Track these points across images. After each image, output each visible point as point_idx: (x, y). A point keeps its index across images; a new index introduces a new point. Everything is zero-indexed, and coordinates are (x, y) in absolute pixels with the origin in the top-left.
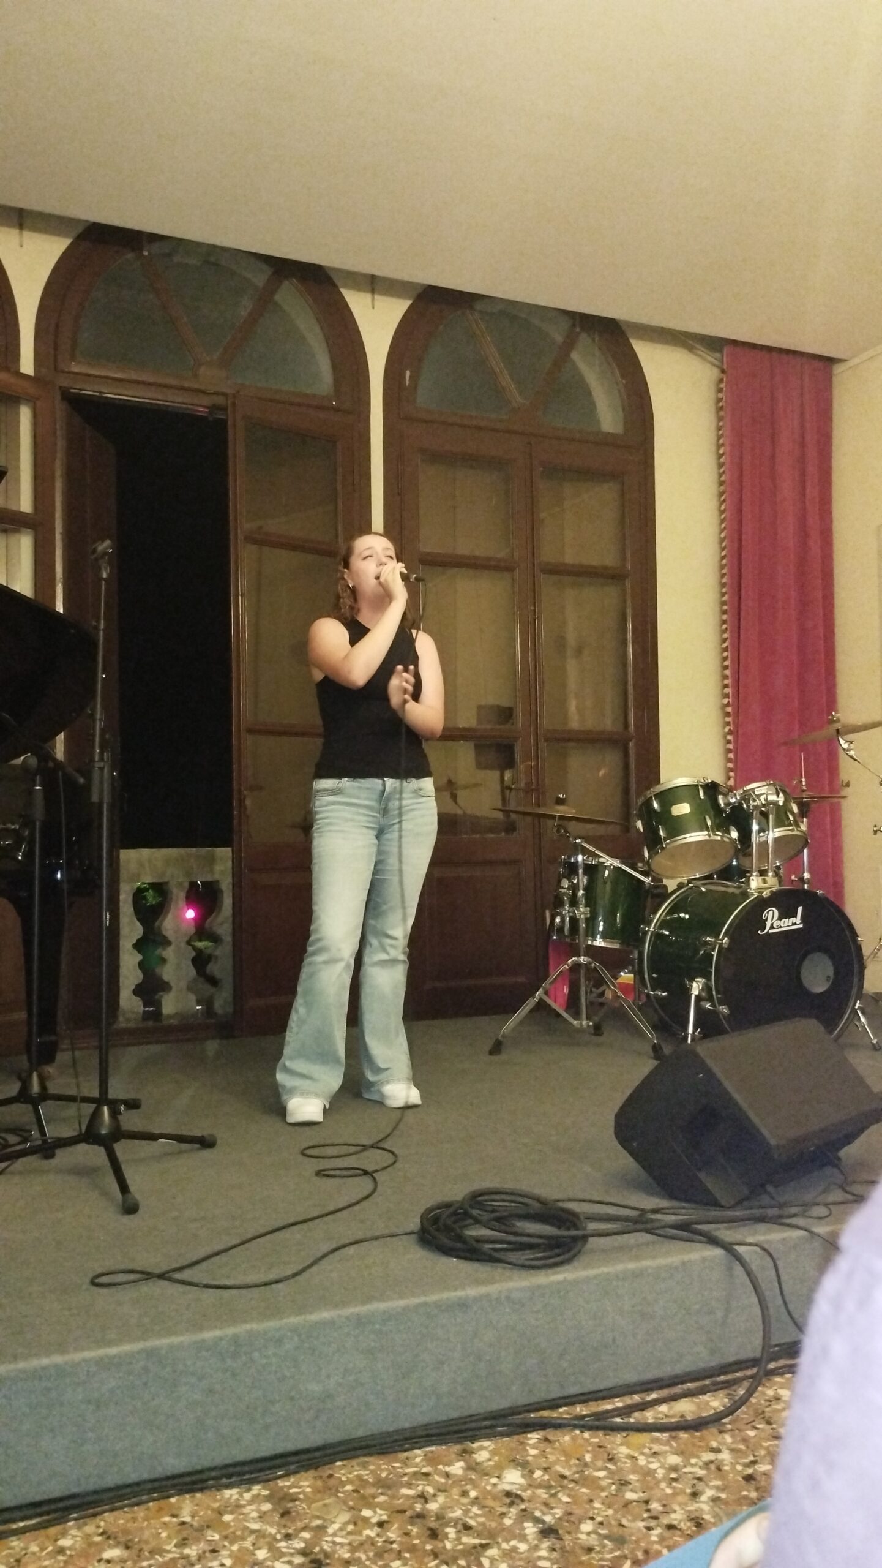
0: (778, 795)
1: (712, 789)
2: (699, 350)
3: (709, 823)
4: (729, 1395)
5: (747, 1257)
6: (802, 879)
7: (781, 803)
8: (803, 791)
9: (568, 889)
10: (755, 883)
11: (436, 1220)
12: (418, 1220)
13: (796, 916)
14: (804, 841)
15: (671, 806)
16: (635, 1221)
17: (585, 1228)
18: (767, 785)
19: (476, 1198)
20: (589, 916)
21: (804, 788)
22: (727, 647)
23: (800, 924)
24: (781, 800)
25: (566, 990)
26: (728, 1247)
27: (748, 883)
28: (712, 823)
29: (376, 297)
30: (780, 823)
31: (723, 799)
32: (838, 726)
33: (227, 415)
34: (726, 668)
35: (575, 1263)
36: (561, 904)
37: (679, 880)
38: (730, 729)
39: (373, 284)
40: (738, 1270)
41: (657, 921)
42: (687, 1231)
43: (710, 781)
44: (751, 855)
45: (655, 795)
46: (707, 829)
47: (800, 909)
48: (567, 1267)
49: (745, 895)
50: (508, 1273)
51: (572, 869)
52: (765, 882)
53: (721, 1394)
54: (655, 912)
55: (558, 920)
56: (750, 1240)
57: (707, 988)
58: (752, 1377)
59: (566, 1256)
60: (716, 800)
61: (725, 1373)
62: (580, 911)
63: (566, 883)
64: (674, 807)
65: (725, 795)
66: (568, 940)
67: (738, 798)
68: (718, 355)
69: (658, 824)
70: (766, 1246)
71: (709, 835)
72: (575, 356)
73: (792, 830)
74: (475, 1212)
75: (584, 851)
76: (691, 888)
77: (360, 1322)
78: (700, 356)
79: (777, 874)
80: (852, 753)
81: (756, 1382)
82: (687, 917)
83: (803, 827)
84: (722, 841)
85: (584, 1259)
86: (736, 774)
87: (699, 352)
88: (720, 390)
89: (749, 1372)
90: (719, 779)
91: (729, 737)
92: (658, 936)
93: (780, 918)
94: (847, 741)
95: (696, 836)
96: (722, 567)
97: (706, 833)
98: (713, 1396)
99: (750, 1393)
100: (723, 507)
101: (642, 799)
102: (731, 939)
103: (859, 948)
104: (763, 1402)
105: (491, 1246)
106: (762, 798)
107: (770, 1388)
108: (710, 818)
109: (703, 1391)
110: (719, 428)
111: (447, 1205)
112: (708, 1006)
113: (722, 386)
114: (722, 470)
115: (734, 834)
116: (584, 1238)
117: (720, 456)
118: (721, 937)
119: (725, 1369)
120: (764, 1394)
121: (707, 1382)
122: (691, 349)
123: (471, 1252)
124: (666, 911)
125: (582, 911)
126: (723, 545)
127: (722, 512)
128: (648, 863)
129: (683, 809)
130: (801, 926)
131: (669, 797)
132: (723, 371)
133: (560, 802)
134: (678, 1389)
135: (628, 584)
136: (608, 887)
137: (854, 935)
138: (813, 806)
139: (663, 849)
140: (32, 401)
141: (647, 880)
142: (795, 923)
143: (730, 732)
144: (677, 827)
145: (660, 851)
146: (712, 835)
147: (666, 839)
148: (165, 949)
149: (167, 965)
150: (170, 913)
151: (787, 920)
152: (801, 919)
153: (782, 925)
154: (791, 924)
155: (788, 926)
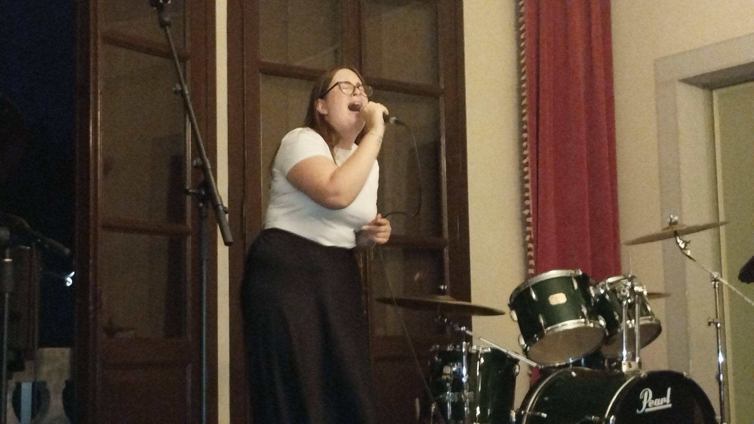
1: (583, 281)
3: (585, 311)
7: (645, 294)
9: (451, 375)
10: (626, 366)
13: (665, 395)
15: (548, 296)
23: (670, 403)
27: (621, 367)
28: (587, 311)
31: (593, 290)
36: (444, 390)
44: (620, 339)
45: (533, 286)
46: (583, 317)
47: (669, 390)
51: (455, 357)
60: (588, 290)
62: (464, 396)
64: (551, 297)
65: (595, 286)
67: (608, 288)
69: (537, 311)
71: (585, 322)
75: (468, 339)
80: (689, 252)
84: (594, 328)
93: (654, 398)
94: (683, 242)
95: (570, 324)
97: (583, 320)
108: (584, 306)
115: (603, 322)
118: (606, 416)
129: (559, 299)
130: (670, 406)
131: (546, 286)
133: (442, 293)
135: (442, 102)
137: (713, 414)
139: (542, 336)
142: (665, 401)
144: (555, 315)
145: (537, 339)
146: (588, 322)
147: (546, 326)
151: (659, 399)
152: (671, 398)
153: (655, 404)
154: (662, 403)
155: (660, 405)
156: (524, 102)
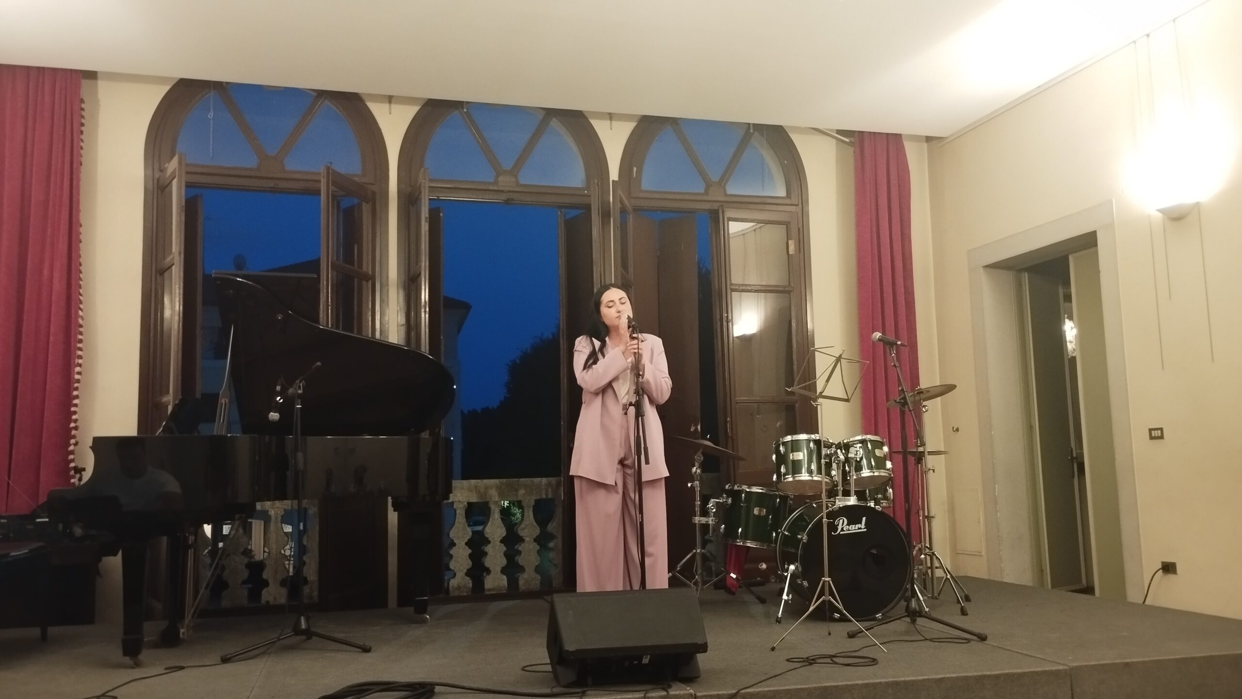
10: (839, 501)
13: (861, 523)
23: (864, 528)
27: (836, 500)
29: (613, 123)
39: (612, 117)
47: (864, 519)
79: (857, 495)
93: (848, 524)
102: (810, 537)
108: (814, 464)
112: (799, 581)
130: (865, 530)
131: (792, 446)
142: (860, 527)
148: (486, 546)
149: (488, 556)
150: (490, 522)
151: (855, 525)
153: (850, 529)
154: (857, 528)
155: (855, 530)
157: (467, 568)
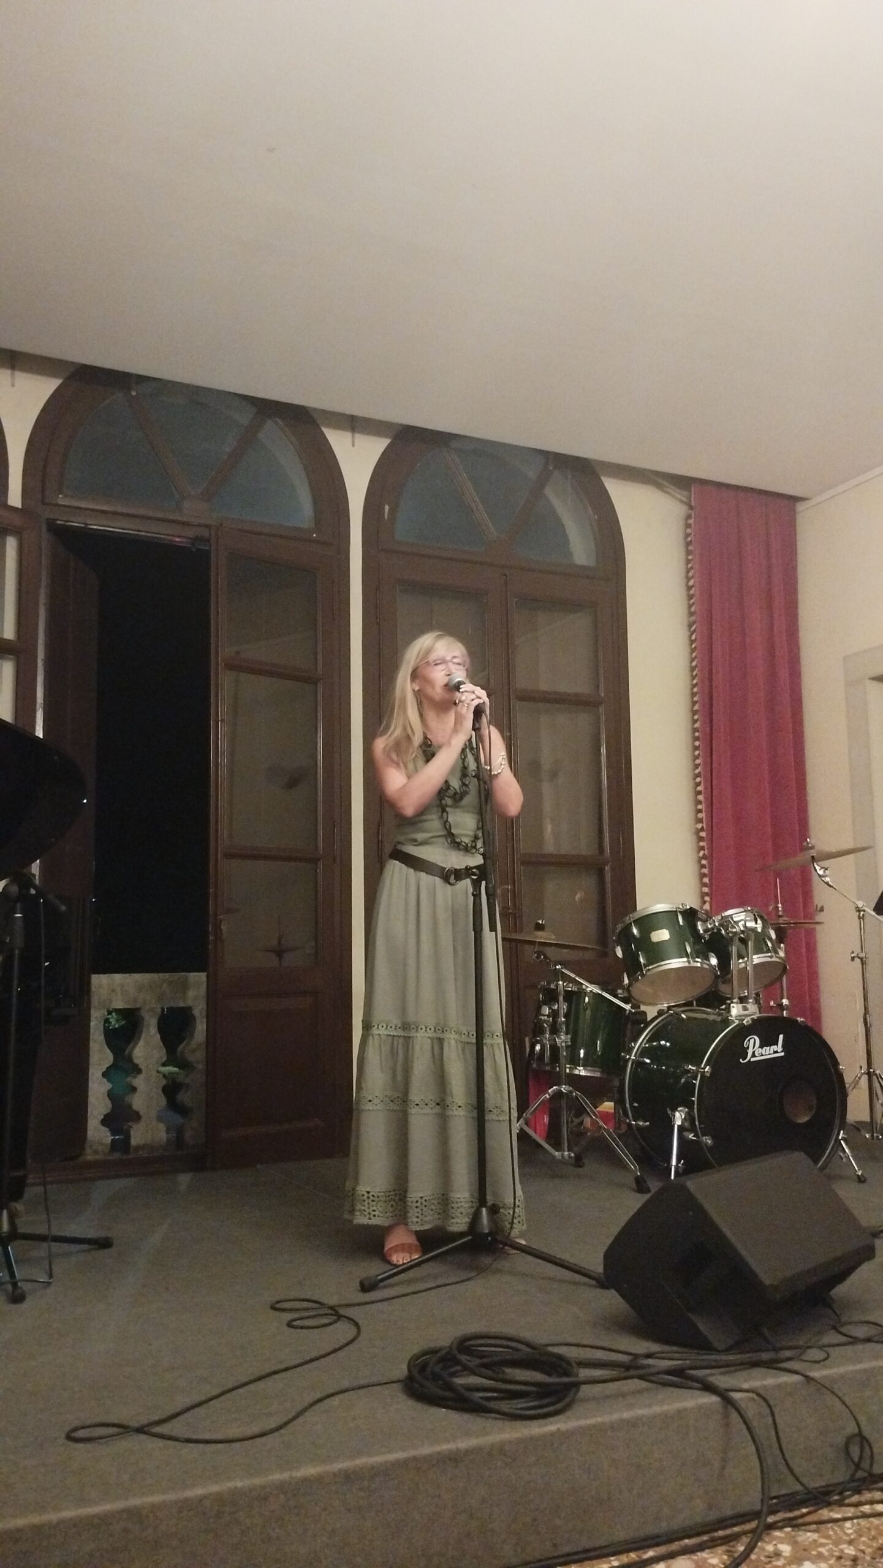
0: (756, 923)
1: (691, 915)
2: (670, 488)
3: (689, 950)
4: (728, 1551)
5: (743, 1405)
6: (781, 1007)
7: (759, 930)
8: (780, 916)
9: (548, 1016)
10: (736, 1010)
11: (423, 1368)
12: (405, 1367)
13: (777, 1045)
14: (782, 968)
15: (651, 933)
16: (627, 1367)
17: (577, 1375)
18: (745, 911)
19: (465, 1345)
20: (570, 1043)
21: (780, 913)
22: (700, 772)
23: (782, 1052)
24: (759, 927)
25: (546, 1119)
26: (723, 1395)
27: (728, 1010)
28: (691, 949)
29: (358, 436)
30: (758, 950)
31: (702, 925)
32: (813, 853)
33: (210, 546)
34: (700, 793)
35: (568, 1413)
36: (542, 1031)
37: (660, 1007)
38: (704, 854)
39: (354, 424)
40: (734, 1416)
41: (639, 1047)
42: (681, 1378)
43: (688, 907)
44: (731, 981)
45: (634, 921)
46: (687, 956)
47: (781, 1037)
48: (560, 1417)
49: (726, 1022)
50: (500, 1423)
51: (551, 996)
52: (745, 1009)
53: (720, 1550)
54: (636, 1041)
55: (538, 1048)
56: (746, 1386)
57: (690, 1118)
58: (753, 1531)
59: (559, 1406)
60: (696, 926)
61: (725, 1528)
62: (561, 1039)
63: (546, 1010)
64: (653, 933)
65: (705, 921)
66: (548, 1068)
67: (717, 924)
68: (685, 493)
69: (638, 949)
70: (762, 1392)
71: (689, 962)
72: (548, 491)
73: (771, 957)
74: (463, 1358)
75: (565, 978)
76: (672, 1015)
77: (348, 1477)
78: (668, 493)
79: (757, 1001)
80: (827, 879)
81: (757, 1536)
82: (668, 1044)
83: (782, 954)
84: (701, 968)
85: (578, 1409)
86: (711, 899)
87: (669, 490)
88: (688, 526)
89: (748, 1527)
90: (696, 906)
91: (704, 862)
92: (638, 1064)
93: (761, 1047)
94: (822, 868)
95: (675, 964)
96: (693, 695)
97: (685, 959)
98: (712, 1553)
99: (750, 1549)
100: (693, 637)
101: (619, 927)
102: (712, 1068)
103: (840, 1076)
104: (763, 1558)
105: (481, 1394)
106: (741, 924)
107: (769, 1543)
108: (689, 944)
109: (701, 1547)
110: (688, 561)
111: (434, 1352)
112: (691, 1136)
113: (691, 521)
114: (692, 601)
115: (714, 961)
116: (577, 1385)
117: (689, 588)
118: (703, 1066)
119: (723, 1523)
120: (763, 1549)
121: (705, 1538)
122: (659, 486)
123: (462, 1403)
124: (647, 1038)
125: (563, 1040)
126: (694, 673)
127: (692, 642)
128: (628, 989)
129: (662, 935)
130: (783, 1054)
131: (649, 922)
132: (691, 508)
133: (539, 927)
134: (675, 1546)
135: (602, 709)
136: (588, 1012)
137: (836, 1063)
138: (789, 931)
139: (643, 975)
140: (17, 532)
141: (628, 1007)
142: (775, 1051)
143: (704, 857)
144: (656, 953)
145: (640, 978)
146: (691, 962)
147: (646, 966)
148: (135, 1077)
149: (137, 1094)
150: (142, 1040)
151: (768, 1048)
152: (783, 1046)
153: (764, 1054)
154: (772, 1052)
155: (769, 1054)
156: (696, 707)
157: (105, 1113)
